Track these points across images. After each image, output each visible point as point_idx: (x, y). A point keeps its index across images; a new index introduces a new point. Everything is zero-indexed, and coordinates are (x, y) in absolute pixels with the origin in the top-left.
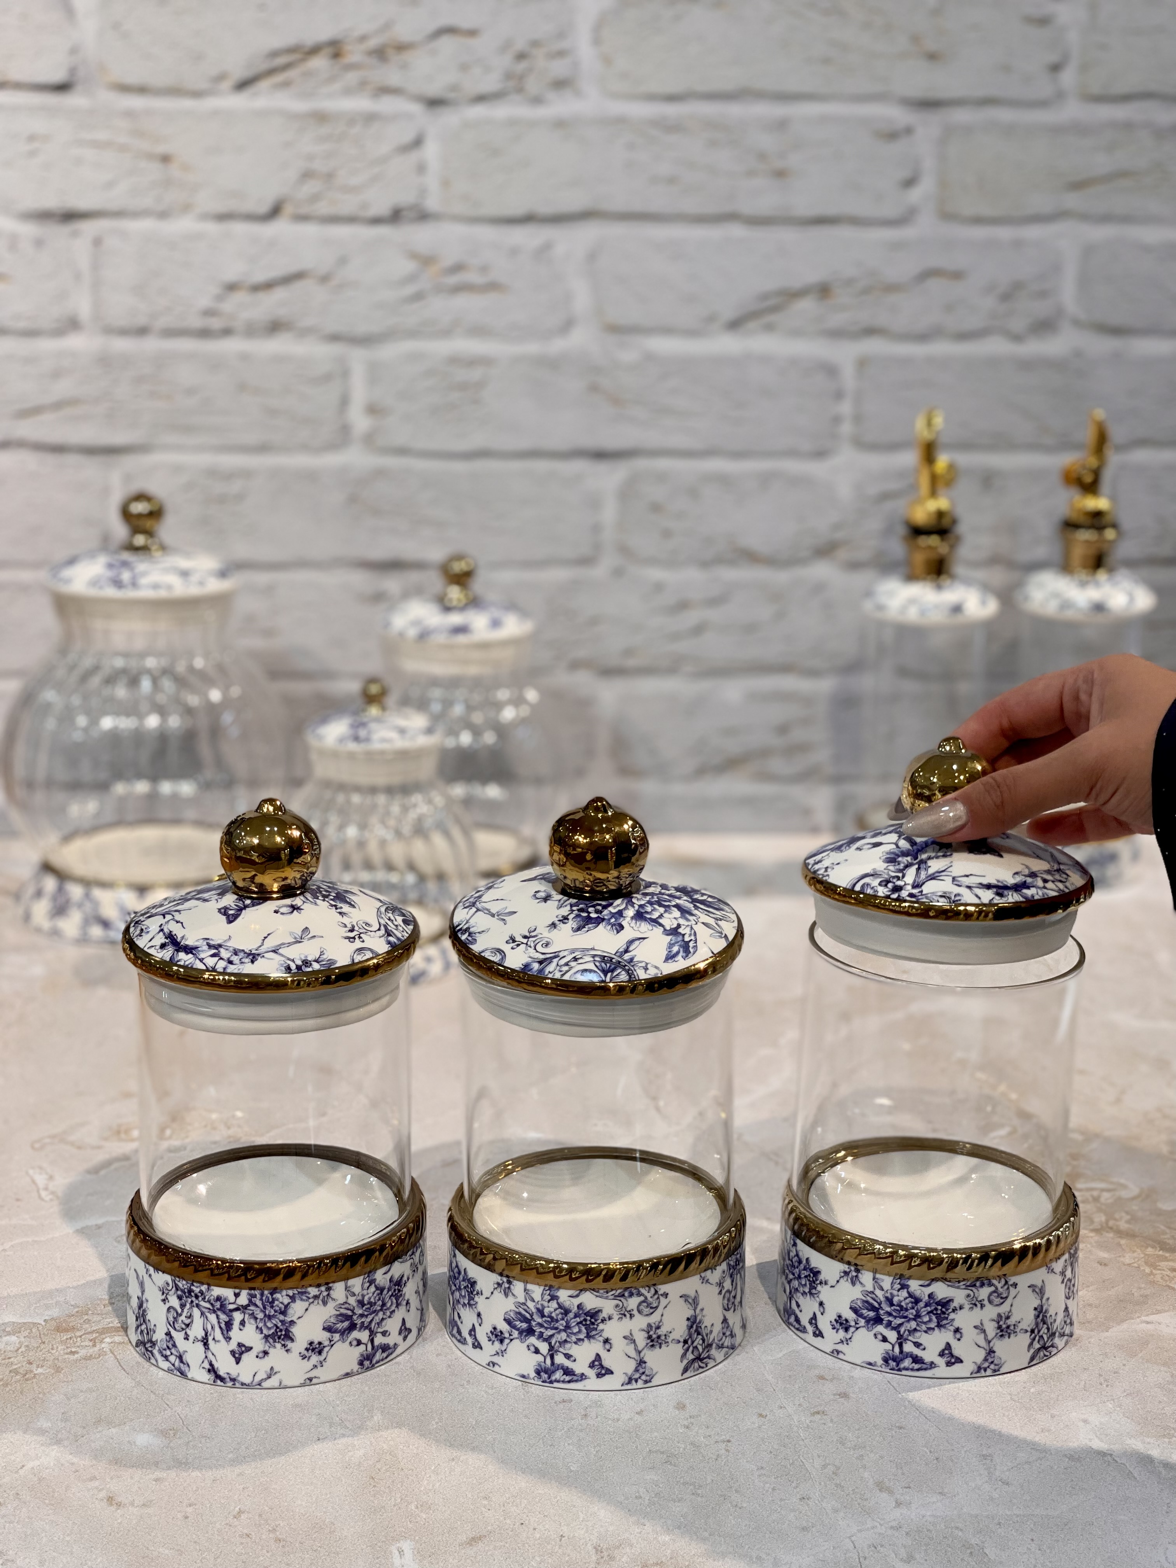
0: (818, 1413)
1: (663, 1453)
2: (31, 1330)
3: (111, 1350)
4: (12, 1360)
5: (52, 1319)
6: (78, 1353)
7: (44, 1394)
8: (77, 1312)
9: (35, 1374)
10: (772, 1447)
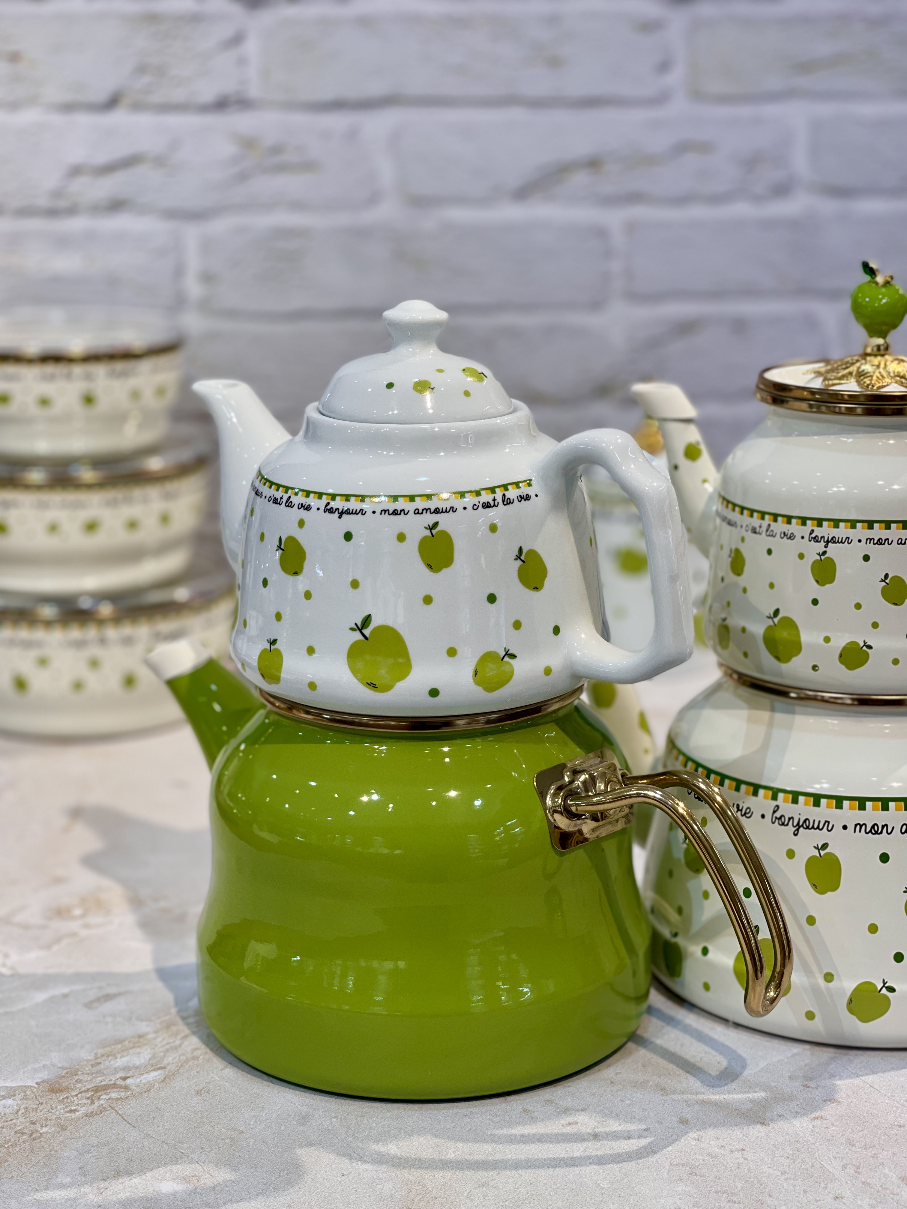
0: (817, 1118)
1: (683, 1165)
2: (25, 1092)
3: (110, 1106)
4: (14, 1121)
5: (43, 1081)
6: (78, 1111)
7: (56, 1151)
8: (67, 1073)
9: (41, 1134)
10: (788, 1153)
